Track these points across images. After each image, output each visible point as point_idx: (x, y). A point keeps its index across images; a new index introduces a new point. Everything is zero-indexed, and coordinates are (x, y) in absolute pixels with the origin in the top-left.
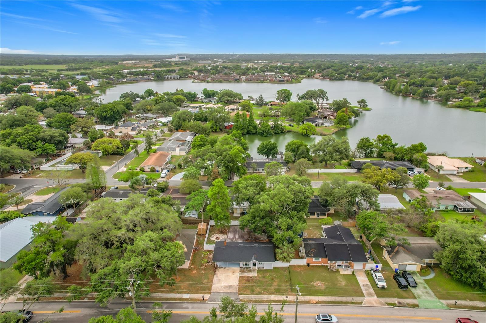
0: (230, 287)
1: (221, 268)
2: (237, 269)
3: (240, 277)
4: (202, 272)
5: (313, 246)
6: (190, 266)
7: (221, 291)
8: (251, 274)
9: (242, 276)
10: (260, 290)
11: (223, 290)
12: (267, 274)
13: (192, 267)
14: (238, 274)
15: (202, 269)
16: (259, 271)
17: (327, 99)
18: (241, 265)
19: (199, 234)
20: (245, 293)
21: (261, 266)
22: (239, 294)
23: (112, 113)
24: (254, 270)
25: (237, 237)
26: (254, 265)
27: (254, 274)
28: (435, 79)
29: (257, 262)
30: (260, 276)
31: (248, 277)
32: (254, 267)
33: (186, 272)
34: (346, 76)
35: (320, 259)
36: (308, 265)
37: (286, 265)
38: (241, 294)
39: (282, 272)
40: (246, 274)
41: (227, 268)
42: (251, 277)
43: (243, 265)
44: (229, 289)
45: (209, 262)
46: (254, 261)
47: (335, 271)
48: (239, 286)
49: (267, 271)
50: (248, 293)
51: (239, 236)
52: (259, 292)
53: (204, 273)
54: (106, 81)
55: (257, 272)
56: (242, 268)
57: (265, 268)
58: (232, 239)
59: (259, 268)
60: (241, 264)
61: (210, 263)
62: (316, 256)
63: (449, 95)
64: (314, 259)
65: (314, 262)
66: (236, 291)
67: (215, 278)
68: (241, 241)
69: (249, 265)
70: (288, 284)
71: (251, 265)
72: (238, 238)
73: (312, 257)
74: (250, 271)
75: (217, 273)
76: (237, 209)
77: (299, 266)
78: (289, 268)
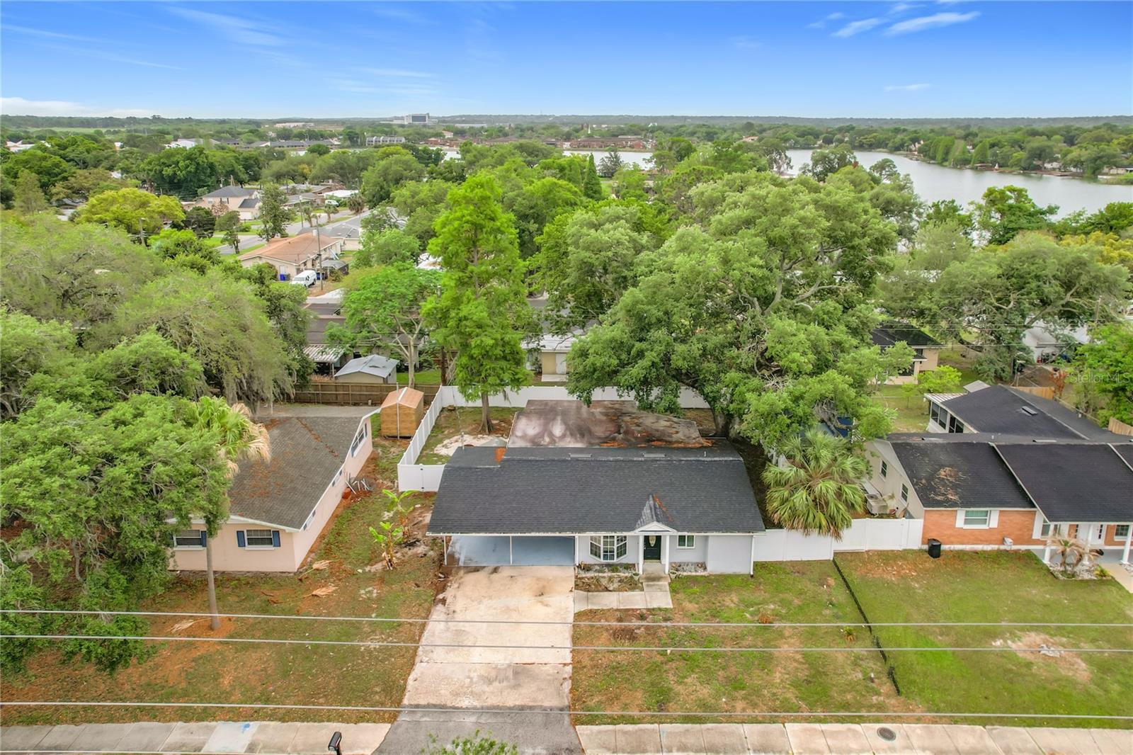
0: (520, 673)
1: (477, 570)
2: (561, 575)
3: (578, 616)
4: (371, 591)
5: (943, 457)
6: (306, 564)
7: (465, 703)
8: (637, 600)
9: (591, 614)
10: (705, 692)
11: (477, 696)
12: (731, 600)
13: (321, 565)
14: (566, 603)
15: (371, 579)
16: (680, 584)
17: (788, 164)
18: (582, 554)
19: (385, 432)
20: (615, 711)
21: (688, 555)
22: (577, 721)
23: (192, 169)
24: (653, 579)
25: (558, 430)
26: (653, 550)
27: (660, 598)
28: (1045, 137)
29: (669, 535)
30: (691, 607)
31: (625, 614)
32: (653, 566)
33: (278, 595)
34: (820, 142)
35: (994, 518)
36: (934, 550)
37: (819, 548)
38: (592, 721)
39: (807, 585)
40: (611, 600)
41: (505, 572)
42: (642, 617)
43: (595, 551)
44: (517, 686)
45: (412, 545)
46: (654, 528)
47: (1087, 576)
48: (577, 666)
49: (723, 582)
50: (635, 713)
51: (568, 427)
52: (704, 706)
53: (379, 599)
54: (218, 143)
55: (674, 591)
56: (587, 568)
57: (714, 567)
58: (534, 440)
59: (677, 567)
60: (582, 540)
61: (420, 549)
62: (975, 498)
63: (1100, 158)
64: (960, 518)
65: (963, 536)
66: (554, 698)
67: (437, 626)
68: (579, 445)
69: (622, 551)
70: (862, 649)
71: (636, 554)
72: (564, 436)
73: (954, 504)
74: (632, 584)
75: (449, 594)
76: (554, 353)
77: (888, 557)
78: (839, 564)
